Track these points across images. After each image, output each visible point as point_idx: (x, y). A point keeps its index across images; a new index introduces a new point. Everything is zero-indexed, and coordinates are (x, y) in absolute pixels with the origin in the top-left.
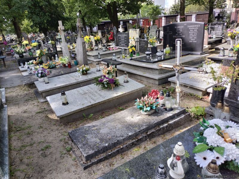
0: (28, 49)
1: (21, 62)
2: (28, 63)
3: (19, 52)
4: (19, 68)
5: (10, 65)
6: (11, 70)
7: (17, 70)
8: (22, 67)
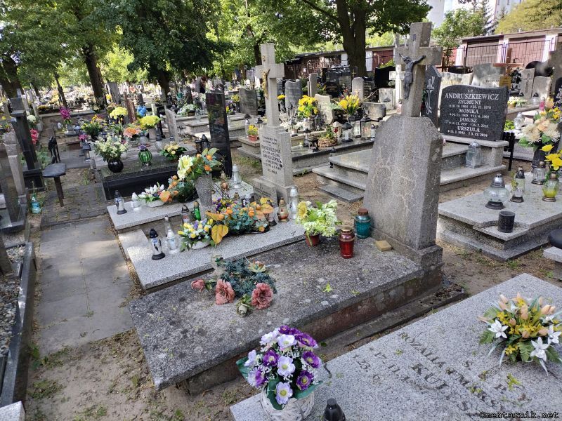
0: (130, 136)
1: (117, 193)
2: (143, 195)
3: (110, 153)
4: (107, 212)
5: (76, 190)
6: (80, 218)
7: (100, 220)
8: (119, 213)
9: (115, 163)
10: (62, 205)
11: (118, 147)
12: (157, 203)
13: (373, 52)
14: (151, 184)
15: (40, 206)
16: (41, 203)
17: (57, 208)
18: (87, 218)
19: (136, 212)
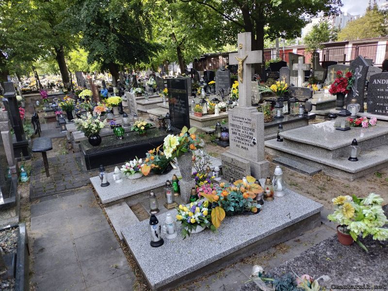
0: (99, 113)
1: (101, 168)
2: (124, 169)
4: (90, 183)
5: (59, 160)
6: (66, 189)
7: (85, 191)
8: (102, 185)
9: (95, 138)
10: (48, 175)
12: (138, 175)
15: (28, 175)
16: (29, 172)
17: (43, 179)
18: (72, 189)
19: (118, 184)
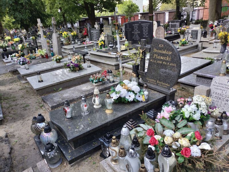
0: (10, 44)
1: (5, 55)
2: (12, 56)
3: (3, 46)
4: (3, 60)
9: (5, 49)
11: (5, 45)
12: (15, 57)
13: (111, 18)
14: (14, 53)
